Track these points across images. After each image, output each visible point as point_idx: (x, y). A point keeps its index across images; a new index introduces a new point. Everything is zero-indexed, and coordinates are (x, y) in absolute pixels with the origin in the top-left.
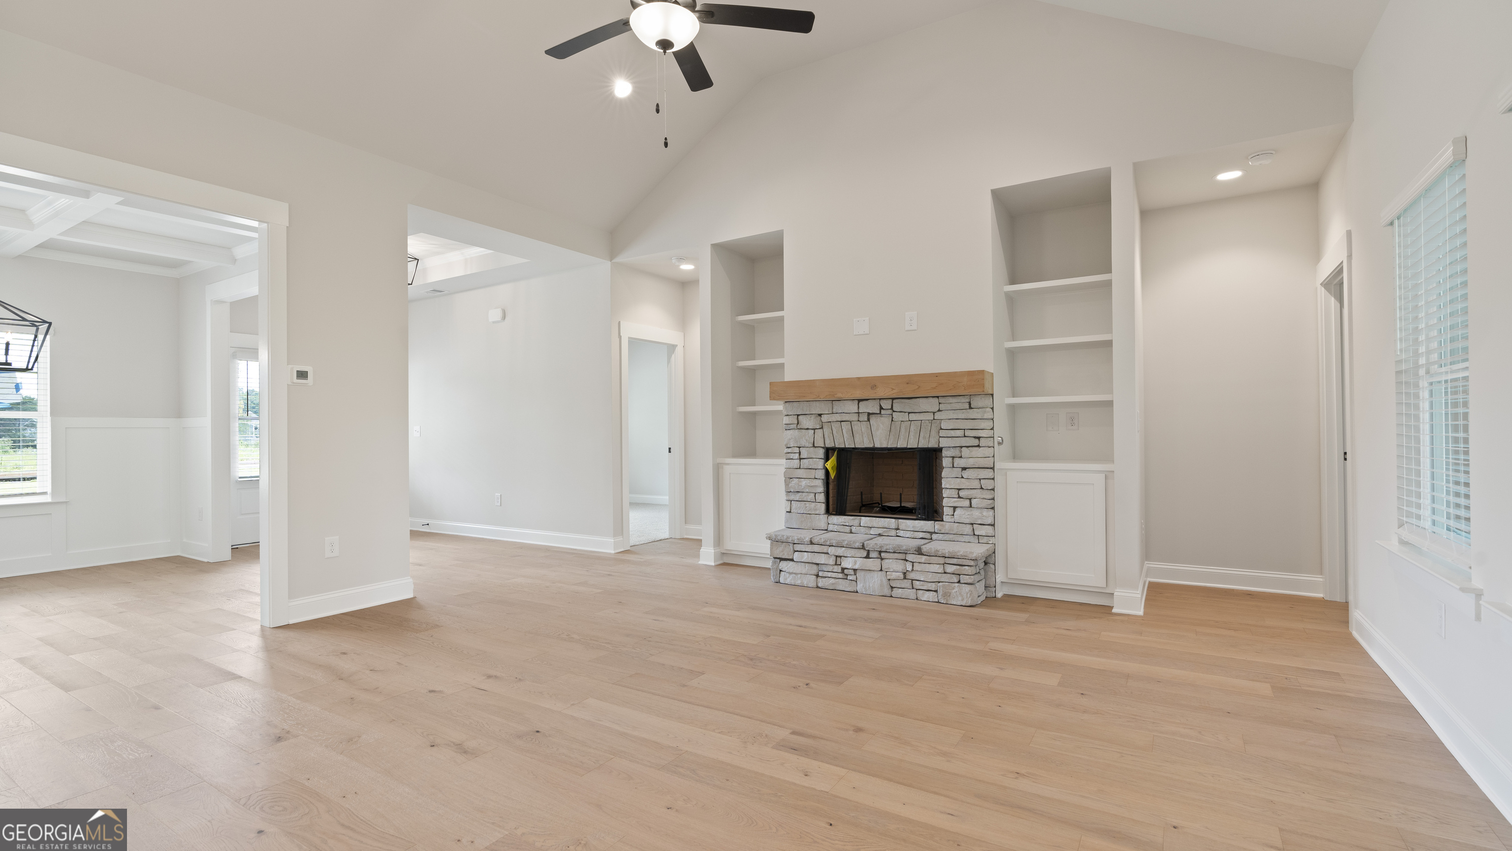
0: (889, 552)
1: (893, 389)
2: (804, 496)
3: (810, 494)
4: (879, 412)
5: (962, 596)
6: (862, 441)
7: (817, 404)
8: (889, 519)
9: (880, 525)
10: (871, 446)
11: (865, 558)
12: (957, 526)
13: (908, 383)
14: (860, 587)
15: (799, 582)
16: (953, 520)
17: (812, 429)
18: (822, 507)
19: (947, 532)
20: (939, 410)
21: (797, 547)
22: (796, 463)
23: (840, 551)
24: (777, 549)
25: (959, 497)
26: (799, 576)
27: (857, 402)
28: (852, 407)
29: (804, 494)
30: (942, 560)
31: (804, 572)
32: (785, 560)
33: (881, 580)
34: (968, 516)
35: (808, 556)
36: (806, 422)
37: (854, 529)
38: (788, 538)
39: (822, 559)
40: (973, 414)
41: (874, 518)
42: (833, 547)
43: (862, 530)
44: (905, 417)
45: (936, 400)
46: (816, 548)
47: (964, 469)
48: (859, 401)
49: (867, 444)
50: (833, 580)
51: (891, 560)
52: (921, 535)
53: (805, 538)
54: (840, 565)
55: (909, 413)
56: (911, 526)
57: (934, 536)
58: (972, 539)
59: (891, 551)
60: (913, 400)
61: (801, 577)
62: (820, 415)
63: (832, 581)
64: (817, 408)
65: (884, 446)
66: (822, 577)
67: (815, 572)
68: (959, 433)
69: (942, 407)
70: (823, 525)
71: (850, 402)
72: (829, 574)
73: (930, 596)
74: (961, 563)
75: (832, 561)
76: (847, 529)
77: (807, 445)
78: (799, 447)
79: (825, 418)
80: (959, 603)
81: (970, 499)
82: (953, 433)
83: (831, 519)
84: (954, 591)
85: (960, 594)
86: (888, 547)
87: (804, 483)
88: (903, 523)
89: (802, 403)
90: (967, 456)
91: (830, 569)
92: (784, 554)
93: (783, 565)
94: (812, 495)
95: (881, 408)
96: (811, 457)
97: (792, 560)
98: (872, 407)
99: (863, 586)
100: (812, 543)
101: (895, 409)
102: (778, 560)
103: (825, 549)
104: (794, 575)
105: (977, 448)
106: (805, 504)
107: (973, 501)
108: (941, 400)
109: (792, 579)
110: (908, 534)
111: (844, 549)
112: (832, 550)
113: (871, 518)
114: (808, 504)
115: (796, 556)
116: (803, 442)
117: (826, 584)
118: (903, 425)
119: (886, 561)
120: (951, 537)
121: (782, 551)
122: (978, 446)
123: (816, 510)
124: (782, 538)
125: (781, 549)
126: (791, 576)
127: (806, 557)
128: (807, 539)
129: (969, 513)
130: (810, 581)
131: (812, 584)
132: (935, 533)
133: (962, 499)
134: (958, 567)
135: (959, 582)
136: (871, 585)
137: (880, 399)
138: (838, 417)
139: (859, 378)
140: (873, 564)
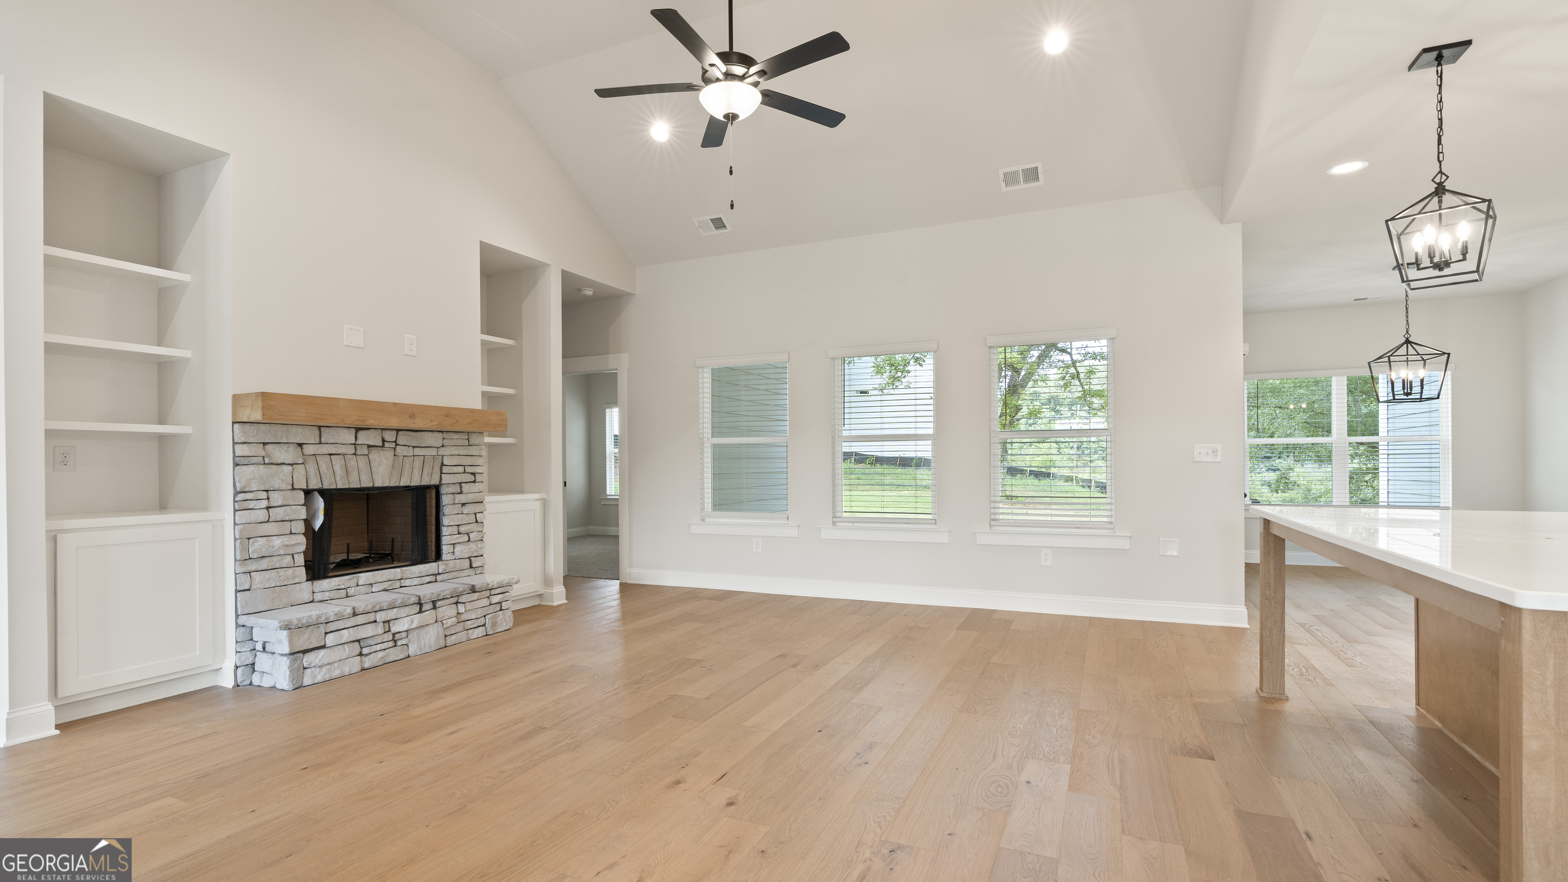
0: (447, 598)
1: (432, 421)
2: (275, 563)
3: (285, 557)
4: (381, 445)
5: (506, 621)
6: (359, 479)
7: (300, 429)
8: (393, 570)
9: (385, 578)
10: (371, 485)
11: (418, 613)
12: (460, 562)
13: (446, 416)
14: (413, 650)
15: (337, 673)
16: (453, 557)
17: (289, 464)
18: (302, 572)
19: (451, 570)
20: (443, 446)
21: (332, 627)
22: (262, 515)
23: (392, 614)
24: (298, 639)
25: (459, 533)
26: (336, 665)
27: (353, 431)
28: (349, 437)
29: (275, 559)
30: (487, 593)
31: (344, 656)
32: (316, 650)
33: (438, 633)
34: (468, 551)
35: (349, 633)
36: (280, 454)
37: (351, 591)
38: (319, 617)
39: (369, 631)
40: (472, 450)
41: (377, 572)
42: (382, 612)
43: (363, 589)
44: (410, 452)
45: (440, 435)
46: (360, 619)
47: (463, 504)
48: (358, 430)
49: (366, 483)
50: (382, 652)
51: (445, 608)
52: (428, 579)
53: (345, 610)
54: (389, 631)
55: (413, 447)
56: (417, 572)
57: (439, 578)
58: (471, 572)
59: (448, 597)
60: (419, 433)
61: (339, 666)
62: (300, 445)
63: (381, 654)
64: (299, 435)
65: (386, 485)
66: (367, 655)
67: (358, 652)
68: (461, 469)
69: (446, 442)
70: (307, 597)
71: (345, 431)
72: (378, 647)
73: (480, 632)
74: (504, 591)
75: (380, 629)
76: (343, 593)
77: (284, 486)
78: (267, 491)
79: (309, 450)
80: (504, 629)
81: (468, 534)
82: (455, 469)
83: (318, 585)
84: (499, 619)
85: (505, 619)
86: (445, 593)
87: (277, 542)
88: (407, 570)
89: (275, 426)
90: (467, 492)
91: (379, 640)
92: (311, 643)
93: (308, 659)
94: (289, 558)
95: (384, 441)
96: (287, 503)
97: (323, 647)
98: (373, 438)
99: (418, 646)
100: (355, 614)
101: (398, 442)
102: (301, 655)
103: (371, 617)
104: (328, 667)
105: (473, 484)
106: (278, 572)
107: (472, 535)
108: (446, 435)
109: (325, 673)
110: (416, 581)
111: (396, 610)
112: (381, 617)
113: (373, 572)
114: (281, 572)
115: (330, 640)
116: (276, 483)
117: (375, 661)
118: (408, 460)
119: (440, 609)
120: (455, 574)
121: (308, 639)
122: (474, 482)
123: (294, 577)
124: (310, 620)
125: (306, 636)
126: (324, 670)
127: (346, 635)
128: (349, 611)
129: (468, 547)
130: (354, 665)
131: (357, 668)
132: (439, 574)
133: (462, 535)
134: (502, 595)
135: (501, 610)
136: (427, 642)
137: (382, 429)
138: (332, 449)
139: (395, 404)
140: (429, 616)
